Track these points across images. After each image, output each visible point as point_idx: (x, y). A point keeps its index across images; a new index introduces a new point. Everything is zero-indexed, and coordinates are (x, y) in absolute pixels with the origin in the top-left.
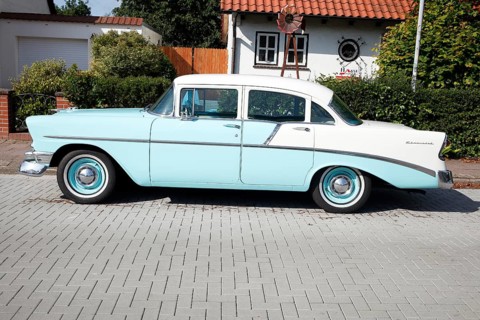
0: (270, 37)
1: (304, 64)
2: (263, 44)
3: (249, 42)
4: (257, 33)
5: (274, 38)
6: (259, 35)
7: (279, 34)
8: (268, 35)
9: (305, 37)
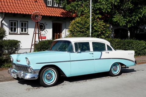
0: (14, 22)
1: (27, 32)
2: (12, 25)
3: (7, 24)
4: (9, 21)
5: (16, 22)
6: (10, 21)
7: (17, 21)
8: (13, 22)
9: (27, 22)
